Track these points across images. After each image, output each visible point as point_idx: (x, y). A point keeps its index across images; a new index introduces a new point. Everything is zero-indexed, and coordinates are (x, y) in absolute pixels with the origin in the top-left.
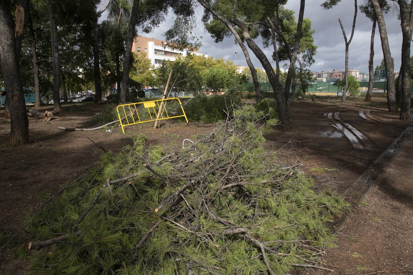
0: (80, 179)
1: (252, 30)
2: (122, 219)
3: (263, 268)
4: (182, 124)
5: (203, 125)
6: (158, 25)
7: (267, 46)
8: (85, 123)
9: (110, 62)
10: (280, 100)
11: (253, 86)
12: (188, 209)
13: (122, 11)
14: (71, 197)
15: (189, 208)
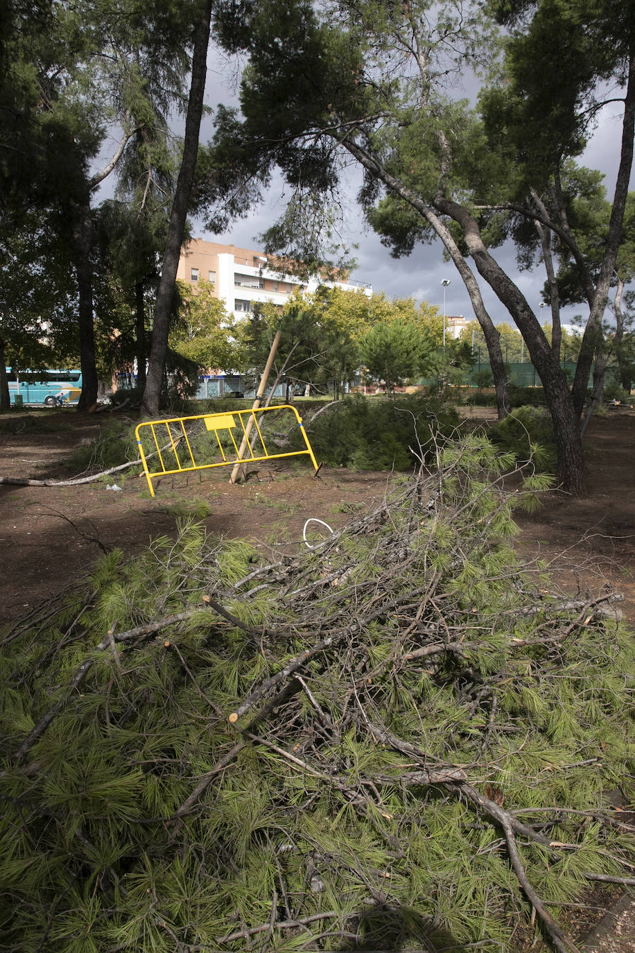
0: (40, 622)
1: (491, 225)
2: (144, 735)
3: (508, 883)
4: (303, 473)
5: (356, 476)
6: (243, 214)
7: (528, 267)
8: (53, 465)
9: (119, 306)
10: (561, 415)
11: (490, 371)
12: (313, 713)
13: (152, 175)
14: (15, 670)
15: (317, 712)
